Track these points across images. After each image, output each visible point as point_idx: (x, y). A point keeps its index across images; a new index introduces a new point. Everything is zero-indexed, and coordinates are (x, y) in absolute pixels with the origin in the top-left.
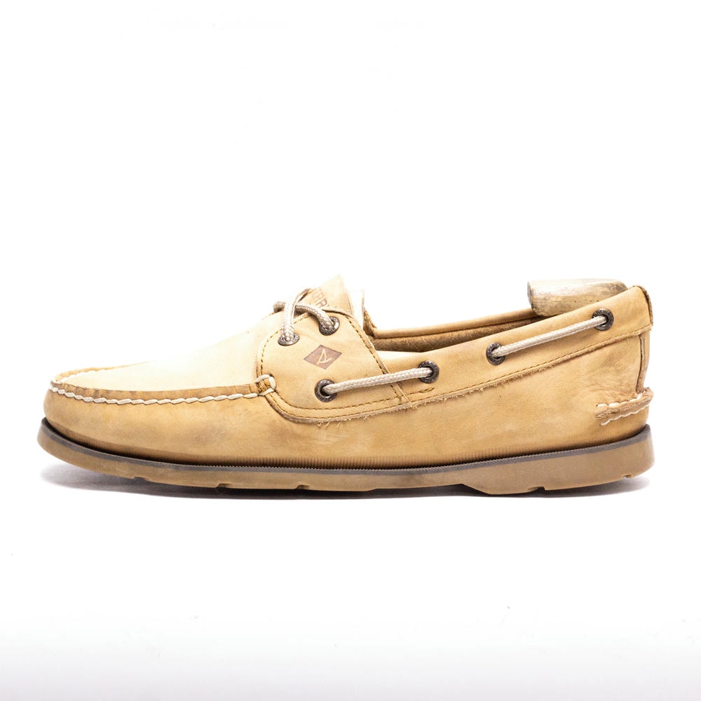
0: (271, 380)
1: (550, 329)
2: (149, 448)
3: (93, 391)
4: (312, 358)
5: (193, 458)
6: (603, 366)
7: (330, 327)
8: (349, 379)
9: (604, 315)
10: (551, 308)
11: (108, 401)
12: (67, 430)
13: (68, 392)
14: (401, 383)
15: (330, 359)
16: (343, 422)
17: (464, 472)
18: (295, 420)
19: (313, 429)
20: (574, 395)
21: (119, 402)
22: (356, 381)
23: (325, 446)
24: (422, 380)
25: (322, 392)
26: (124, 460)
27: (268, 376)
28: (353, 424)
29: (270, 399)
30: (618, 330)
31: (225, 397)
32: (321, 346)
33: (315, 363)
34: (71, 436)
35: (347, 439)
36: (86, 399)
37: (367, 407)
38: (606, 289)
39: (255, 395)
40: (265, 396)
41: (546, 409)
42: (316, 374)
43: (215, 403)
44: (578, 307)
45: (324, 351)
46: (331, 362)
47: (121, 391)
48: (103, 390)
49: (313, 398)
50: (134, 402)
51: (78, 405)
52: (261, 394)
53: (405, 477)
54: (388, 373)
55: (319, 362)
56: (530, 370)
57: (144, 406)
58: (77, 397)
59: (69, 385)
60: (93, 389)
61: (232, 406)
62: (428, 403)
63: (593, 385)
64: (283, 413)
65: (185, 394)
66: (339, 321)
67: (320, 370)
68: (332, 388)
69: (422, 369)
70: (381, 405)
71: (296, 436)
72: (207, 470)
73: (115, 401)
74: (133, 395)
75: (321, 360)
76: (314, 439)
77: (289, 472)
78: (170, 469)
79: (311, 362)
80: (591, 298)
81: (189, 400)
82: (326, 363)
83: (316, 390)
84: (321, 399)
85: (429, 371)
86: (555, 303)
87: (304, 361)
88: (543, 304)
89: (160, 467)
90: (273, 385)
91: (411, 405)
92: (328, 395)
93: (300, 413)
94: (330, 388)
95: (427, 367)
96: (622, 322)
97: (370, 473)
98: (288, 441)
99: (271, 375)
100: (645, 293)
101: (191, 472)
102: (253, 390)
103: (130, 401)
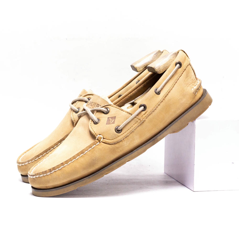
0: (101, 136)
1: (167, 76)
2: (77, 177)
3: (49, 170)
4: (108, 123)
5: (92, 172)
6: (186, 78)
7: (107, 111)
8: (123, 122)
9: (178, 63)
10: (162, 70)
11: (56, 171)
12: (46, 187)
13: (40, 175)
14: (137, 115)
15: (114, 120)
16: (128, 136)
17: (168, 130)
18: (115, 144)
19: (121, 143)
20: (184, 91)
21: (59, 169)
22: (126, 122)
23: (127, 146)
24: (143, 111)
25: (118, 131)
26: (71, 185)
27: (99, 135)
28: (131, 135)
29: (104, 141)
30: (184, 66)
31: (90, 149)
32: (108, 118)
33: (110, 124)
34: (48, 188)
35: (132, 140)
36: (48, 174)
37: (132, 128)
38: (173, 56)
39: (99, 143)
40: (102, 142)
41: (179, 99)
42: (113, 127)
43: (89, 152)
44: (170, 65)
45: (110, 119)
46: (114, 121)
47: (58, 165)
48: (52, 168)
49: (116, 134)
50: (64, 166)
51: (46, 177)
52: (100, 142)
53: (153, 142)
54: (132, 114)
55: (111, 123)
56: (169, 90)
57: (68, 166)
58: (44, 175)
59: (39, 173)
60: (48, 170)
61: (95, 150)
62: (148, 116)
63: (187, 85)
64: (110, 143)
65: (78, 155)
66: (108, 108)
67: (113, 125)
68: (120, 128)
69: (141, 107)
70: (136, 125)
71: (118, 148)
72: (98, 173)
73: (58, 169)
74: (62, 164)
75: (111, 122)
76: (123, 146)
77: (122, 159)
78: (87, 179)
79: (108, 124)
80: (171, 61)
81: (80, 156)
82: (113, 122)
83: (116, 131)
84: (119, 133)
85: (143, 107)
86: (162, 68)
87: (106, 125)
88: (159, 70)
89: (83, 180)
90: (102, 137)
91: (144, 120)
92: (120, 131)
93: (115, 140)
94: (119, 128)
95: (142, 106)
96: (184, 62)
97: (143, 146)
98: (117, 151)
99: (100, 135)
100: (183, 51)
101: (94, 177)
102: (97, 142)
103: (62, 166)
